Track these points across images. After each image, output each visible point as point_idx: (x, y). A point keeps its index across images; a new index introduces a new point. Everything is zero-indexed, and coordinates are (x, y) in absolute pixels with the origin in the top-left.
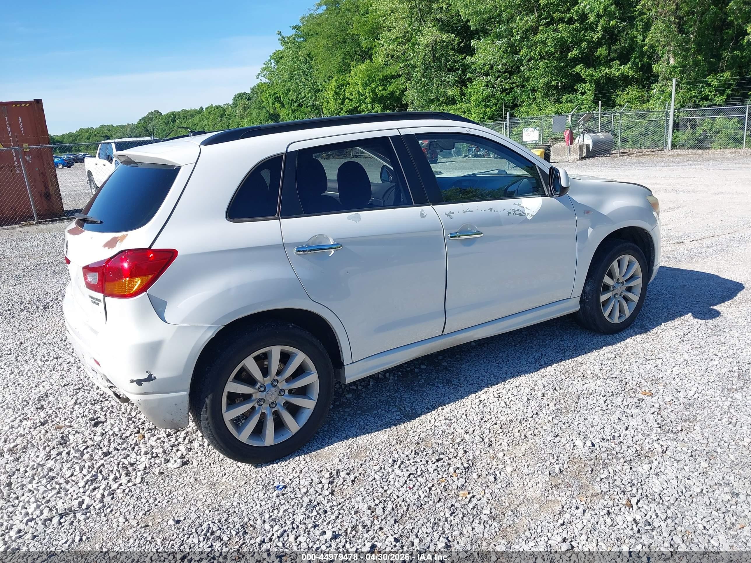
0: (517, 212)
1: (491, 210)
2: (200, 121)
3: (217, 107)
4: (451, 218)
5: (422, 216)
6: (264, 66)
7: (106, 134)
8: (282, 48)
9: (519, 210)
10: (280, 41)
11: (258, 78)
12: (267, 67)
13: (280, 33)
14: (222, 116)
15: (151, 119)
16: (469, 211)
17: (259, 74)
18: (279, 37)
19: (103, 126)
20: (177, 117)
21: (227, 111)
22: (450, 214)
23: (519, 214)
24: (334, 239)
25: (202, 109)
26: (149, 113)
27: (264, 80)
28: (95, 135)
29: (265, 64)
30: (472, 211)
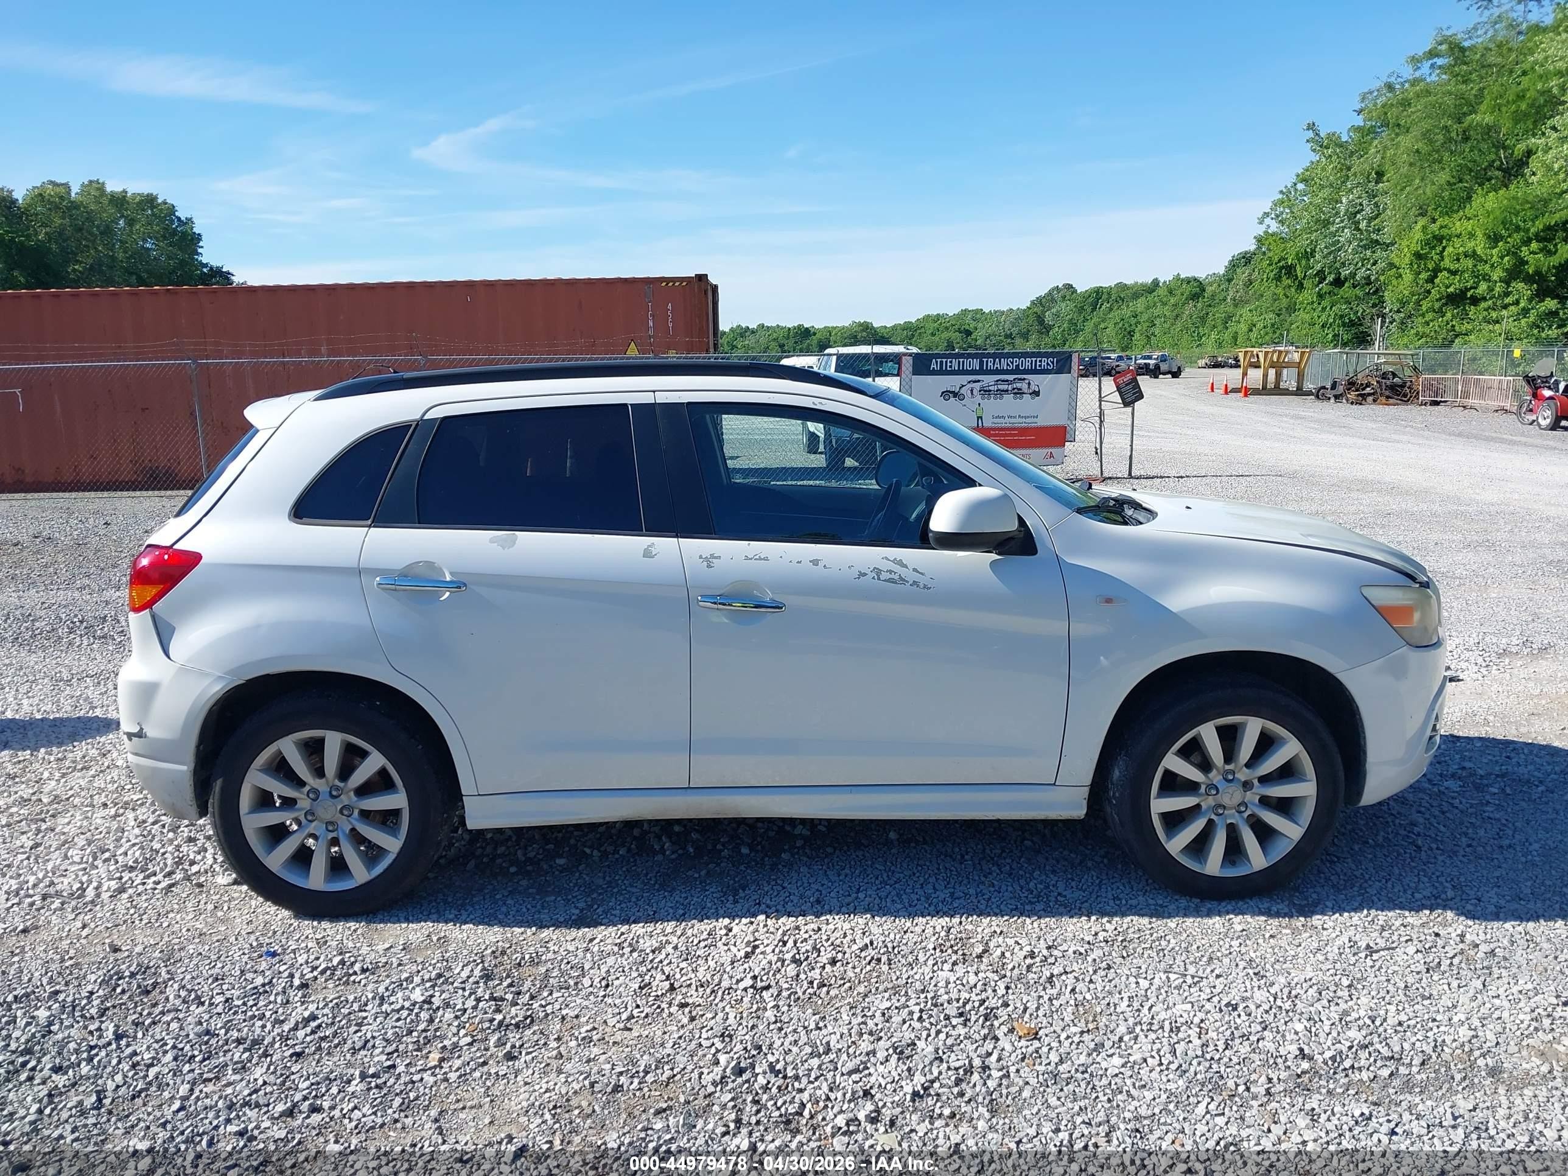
0: (884, 576)
1: (815, 562)
2: (1148, 308)
3: (1188, 281)
4: (709, 566)
5: (647, 554)
6: (1280, 196)
7: (967, 327)
8: (1315, 158)
9: (891, 572)
10: (1309, 145)
11: (1261, 223)
12: (1286, 199)
13: (1311, 127)
14: (1195, 297)
15: (1053, 300)
16: (760, 559)
17: (1267, 214)
18: (1310, 134)
19: (965, 312)
20: (1105, 297)
21: (1209, 290)
22: (709, 560)
23: (890, 580)
24: (451, 573)
25: (1156, 283)
26: (1053, 289)
27: (1274, 226)
28: (947, 328)
29: (1281, 192)
30: (766, 559)
